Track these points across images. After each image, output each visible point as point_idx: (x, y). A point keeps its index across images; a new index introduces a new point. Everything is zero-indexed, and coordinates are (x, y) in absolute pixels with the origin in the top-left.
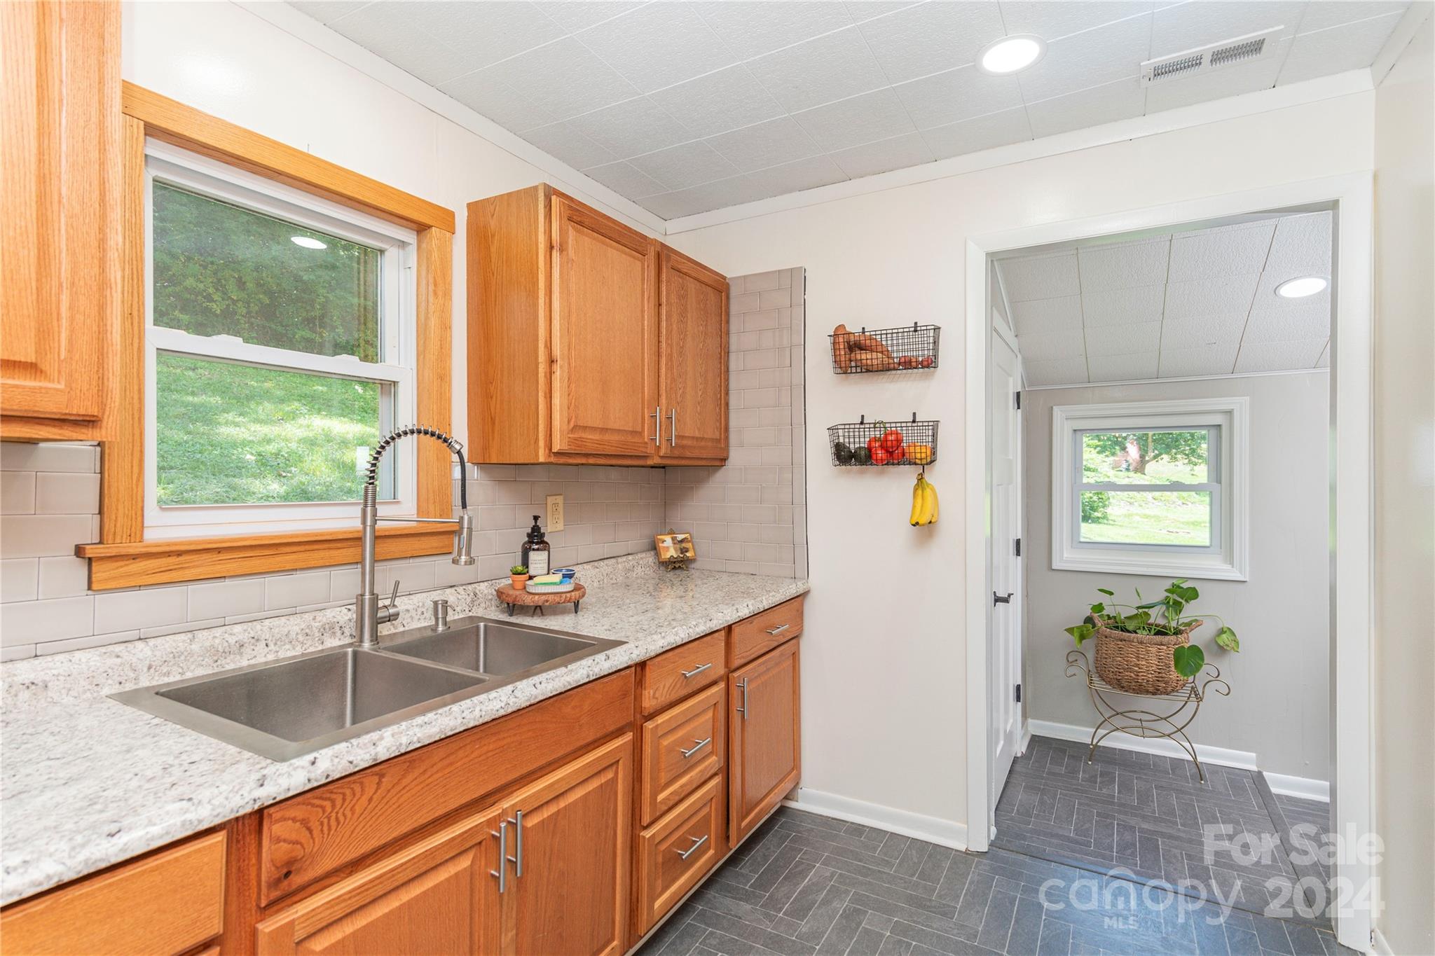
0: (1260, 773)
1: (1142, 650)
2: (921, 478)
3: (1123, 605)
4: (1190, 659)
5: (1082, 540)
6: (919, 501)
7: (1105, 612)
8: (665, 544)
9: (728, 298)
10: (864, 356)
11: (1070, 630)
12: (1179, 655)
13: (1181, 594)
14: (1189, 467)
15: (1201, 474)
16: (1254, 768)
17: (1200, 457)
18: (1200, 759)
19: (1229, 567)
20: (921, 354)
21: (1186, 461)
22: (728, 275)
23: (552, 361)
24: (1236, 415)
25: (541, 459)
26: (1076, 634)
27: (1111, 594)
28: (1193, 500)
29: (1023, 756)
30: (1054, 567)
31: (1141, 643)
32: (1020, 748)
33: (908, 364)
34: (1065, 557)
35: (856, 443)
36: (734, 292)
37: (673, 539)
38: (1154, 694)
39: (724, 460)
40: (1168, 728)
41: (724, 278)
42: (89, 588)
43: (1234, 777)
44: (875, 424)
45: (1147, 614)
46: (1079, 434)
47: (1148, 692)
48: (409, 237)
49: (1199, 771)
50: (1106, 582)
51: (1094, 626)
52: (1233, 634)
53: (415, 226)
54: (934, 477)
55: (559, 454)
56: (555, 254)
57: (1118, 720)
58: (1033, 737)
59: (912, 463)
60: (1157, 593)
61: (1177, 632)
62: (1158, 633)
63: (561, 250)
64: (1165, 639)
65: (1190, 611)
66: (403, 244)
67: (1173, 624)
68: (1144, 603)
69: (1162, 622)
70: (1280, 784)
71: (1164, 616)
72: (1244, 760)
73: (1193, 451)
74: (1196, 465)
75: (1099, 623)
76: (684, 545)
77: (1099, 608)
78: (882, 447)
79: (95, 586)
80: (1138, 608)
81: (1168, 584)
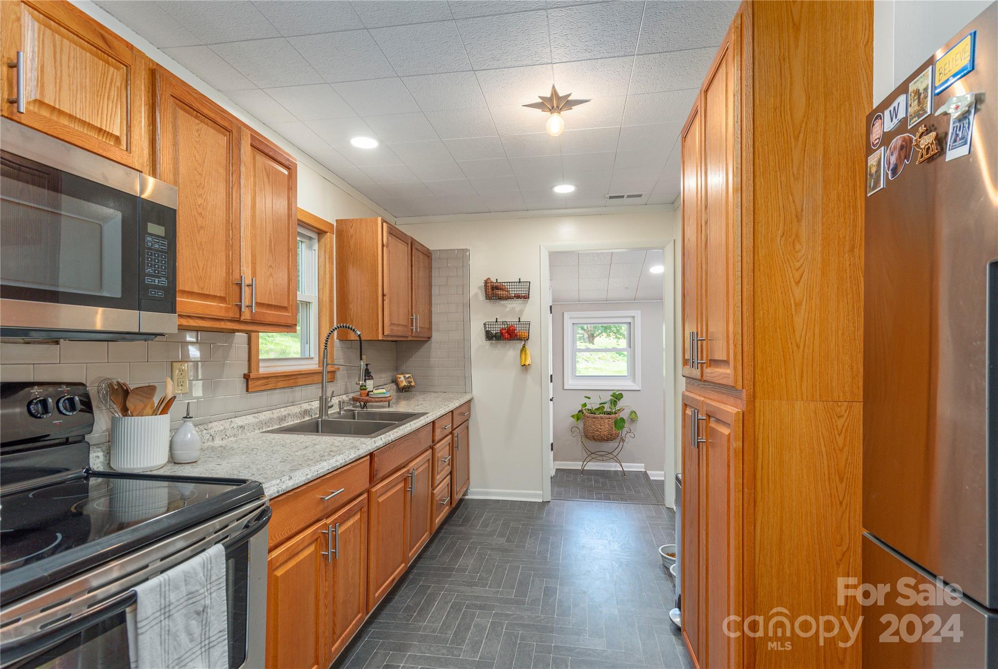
0: (646, 472)
1: (602, 422)
2: (524, 346)
3: (593, 404)
4: (620, 423)
5: (577, 375)
6: (523, 356)
7: (587, 408)
8: (401, 379)
9: (431, 259)
10: (500, 292)
11: (573, 416)
12: (616, 423)
13: (617, 397)
14: (616, 340)
15: (623, 343)
16: (643, 470)
17: (621, 334)
18: (624, 469)
19: (634, 384)
20: (523, 292)
21: (615, 337)
22: (430, 249)
23: (383, 295)
24: (636, 318)
25: (380, 338)
26: (576, 418)
27: (589, 398)
28: (618, 359)
29: (554, 476)
30: (565, 388)
31: (602, 418)
32: (553, 473)
33: (518, 297)
34: (570, 383)
35: (495, 330)
36: (433, 257)
37: (404, 377)
38: (607, 441)
39: (429, 338)
40: (612, 456)
41: (429, 250)
42: (247, 391)
43: (637, 474)
44: (503, 322)
45: (603, 407)
46: (575, 326)
47: (604, 440)
48: (314, 236)
49: (624, 473)
50: (588, 393)
51: (583, 413)
52: (636, 413)
53: (317, 231)
54: (529, 345)
55: (387, 336)
56: (385, 248)
57: (593, 456)
58: (557, 469)
59: (520, 339)
60: (607, 397)
61: (615, 413)
62: (609, 414)
63: (387, 247)
64: (611, 416)
65: (621, 404)
66: (310, 238)
67: (614, 411)
68: (602, 402)
69: (609, 410)
70: (653, 476)
71: (610, 408)
72: (639, 467)
73: (618, 331)
74: (619, 339)
75: (584, 411)
76: (409, 379)
77: (585, 405)
78: (507, 332)
79: (250, 390)
80: (600, 404)
81: (611, 393)
